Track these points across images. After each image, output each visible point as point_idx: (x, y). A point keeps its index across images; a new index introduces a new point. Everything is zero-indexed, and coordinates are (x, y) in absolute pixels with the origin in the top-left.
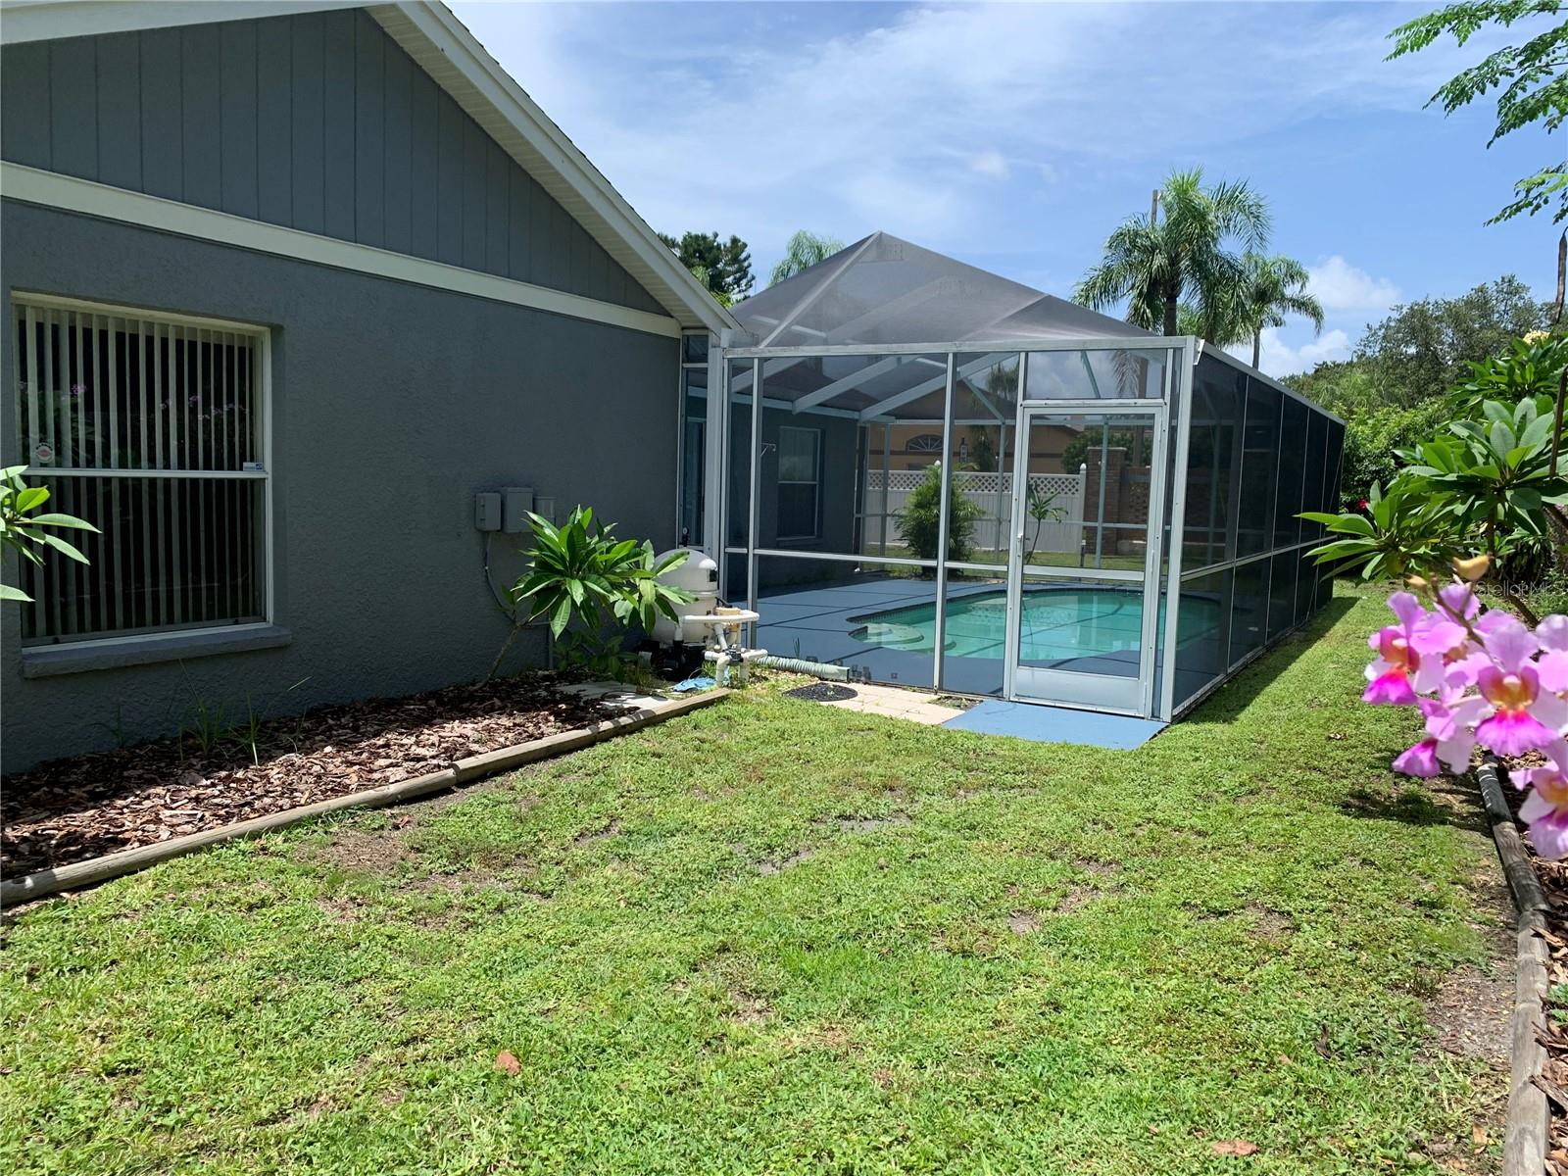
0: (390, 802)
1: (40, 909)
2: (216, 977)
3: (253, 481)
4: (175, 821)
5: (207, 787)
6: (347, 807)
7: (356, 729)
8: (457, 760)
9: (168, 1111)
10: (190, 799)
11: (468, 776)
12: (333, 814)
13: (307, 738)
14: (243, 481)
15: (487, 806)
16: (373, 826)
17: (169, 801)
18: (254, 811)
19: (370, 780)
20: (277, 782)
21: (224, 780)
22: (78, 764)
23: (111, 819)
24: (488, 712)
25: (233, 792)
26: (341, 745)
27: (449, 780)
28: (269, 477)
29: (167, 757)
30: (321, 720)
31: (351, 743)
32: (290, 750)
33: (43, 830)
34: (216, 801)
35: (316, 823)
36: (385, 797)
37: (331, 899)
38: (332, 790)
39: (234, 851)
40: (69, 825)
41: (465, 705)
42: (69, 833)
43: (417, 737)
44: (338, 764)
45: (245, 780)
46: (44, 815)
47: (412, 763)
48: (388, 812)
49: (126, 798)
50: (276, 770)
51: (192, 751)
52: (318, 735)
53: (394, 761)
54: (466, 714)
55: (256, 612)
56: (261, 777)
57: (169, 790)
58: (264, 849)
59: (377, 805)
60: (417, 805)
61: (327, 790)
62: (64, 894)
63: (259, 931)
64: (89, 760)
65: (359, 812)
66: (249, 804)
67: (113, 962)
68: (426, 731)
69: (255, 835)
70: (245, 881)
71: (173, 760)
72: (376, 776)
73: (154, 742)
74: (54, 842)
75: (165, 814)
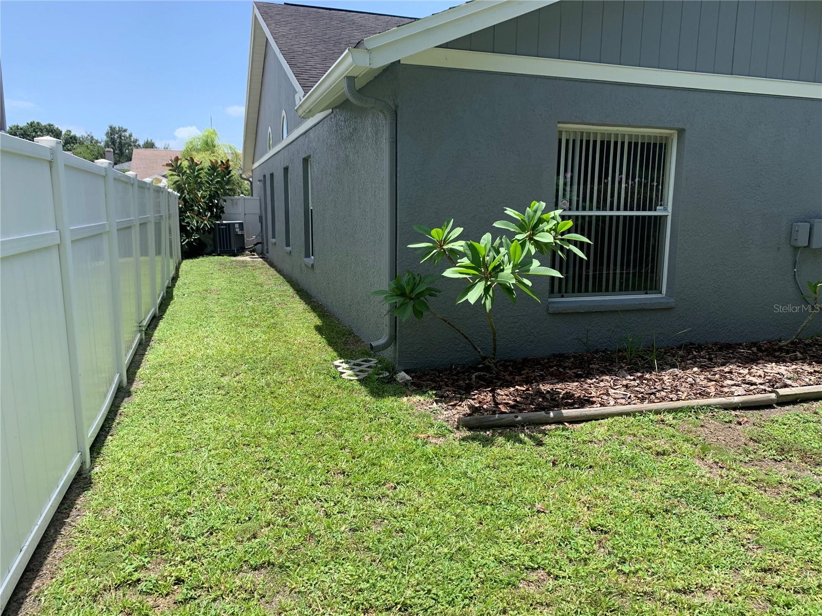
0: (735, 407)
1: (556, 429)
2: (643, 490)
3: (660, 217)
4: (616, 396)
5: (631, 380)
6: (709, 406)
7: (710, 359)
8: (777, 388)
9: (624, 563)
10: (623, 386)
11: (784, 400)
12: (701, 408)
13: (682, 361)
14: (656, 217)
15: (799, 421)
16: (725, 420)
17: (612, 385)
18: (657, 398)
19: (722, 392)
20: (668, 384)
21: (641, 378)
22: (568, 358)
23: (585, 389)
24: (794, 360)
25: (644, 385)
26: (703, 368)
27: (772, 400)
28: (670, 214)
29: (609, 360)
30: (689, 352)
31: (708, 367)
32: (674, 366)
33: (556, 389)
34: (637, 389)
35: (691, 412)
36: (731, 404)
37: (703, 459)
38: (700, 394)
39: (647, 419)
40: (566, 388)
41: (777, 354)
42: (567, 393)
43: (749, 370)
44: (702, 379)
45: (650, 380)
46: (556, 381)
47: (747, 386)
48: (733, 413)
49: (591, 379)
50: (667, 377)
51: (622, 358)
52: (689, 360)
53: (736, 382)
54: (779, 360)
55: (656, 288)
56: (659, 379)
57: (612, 379)
58: (662, 421)
59: (727, 407)
60: (751, 412)
61: (697, 394)
62: (566, 424)
63: (664, 469)
64: (574, 357)
65: (716, 410)
66: (654, 394)
67: (591, 467)
68: (754, 367)
69: (657, 412)
70: (654, 437)
71: (612, 362)
72: (726, 390)
73: (603, 352)
74: (561, 396)
75: (611, 391)
